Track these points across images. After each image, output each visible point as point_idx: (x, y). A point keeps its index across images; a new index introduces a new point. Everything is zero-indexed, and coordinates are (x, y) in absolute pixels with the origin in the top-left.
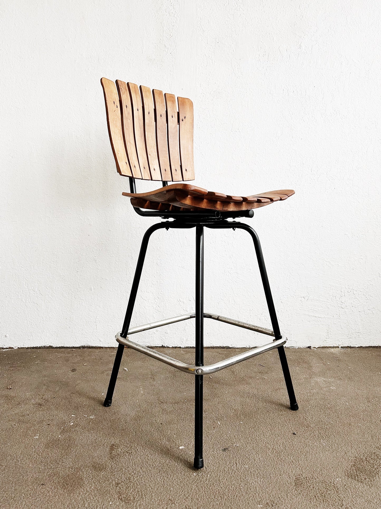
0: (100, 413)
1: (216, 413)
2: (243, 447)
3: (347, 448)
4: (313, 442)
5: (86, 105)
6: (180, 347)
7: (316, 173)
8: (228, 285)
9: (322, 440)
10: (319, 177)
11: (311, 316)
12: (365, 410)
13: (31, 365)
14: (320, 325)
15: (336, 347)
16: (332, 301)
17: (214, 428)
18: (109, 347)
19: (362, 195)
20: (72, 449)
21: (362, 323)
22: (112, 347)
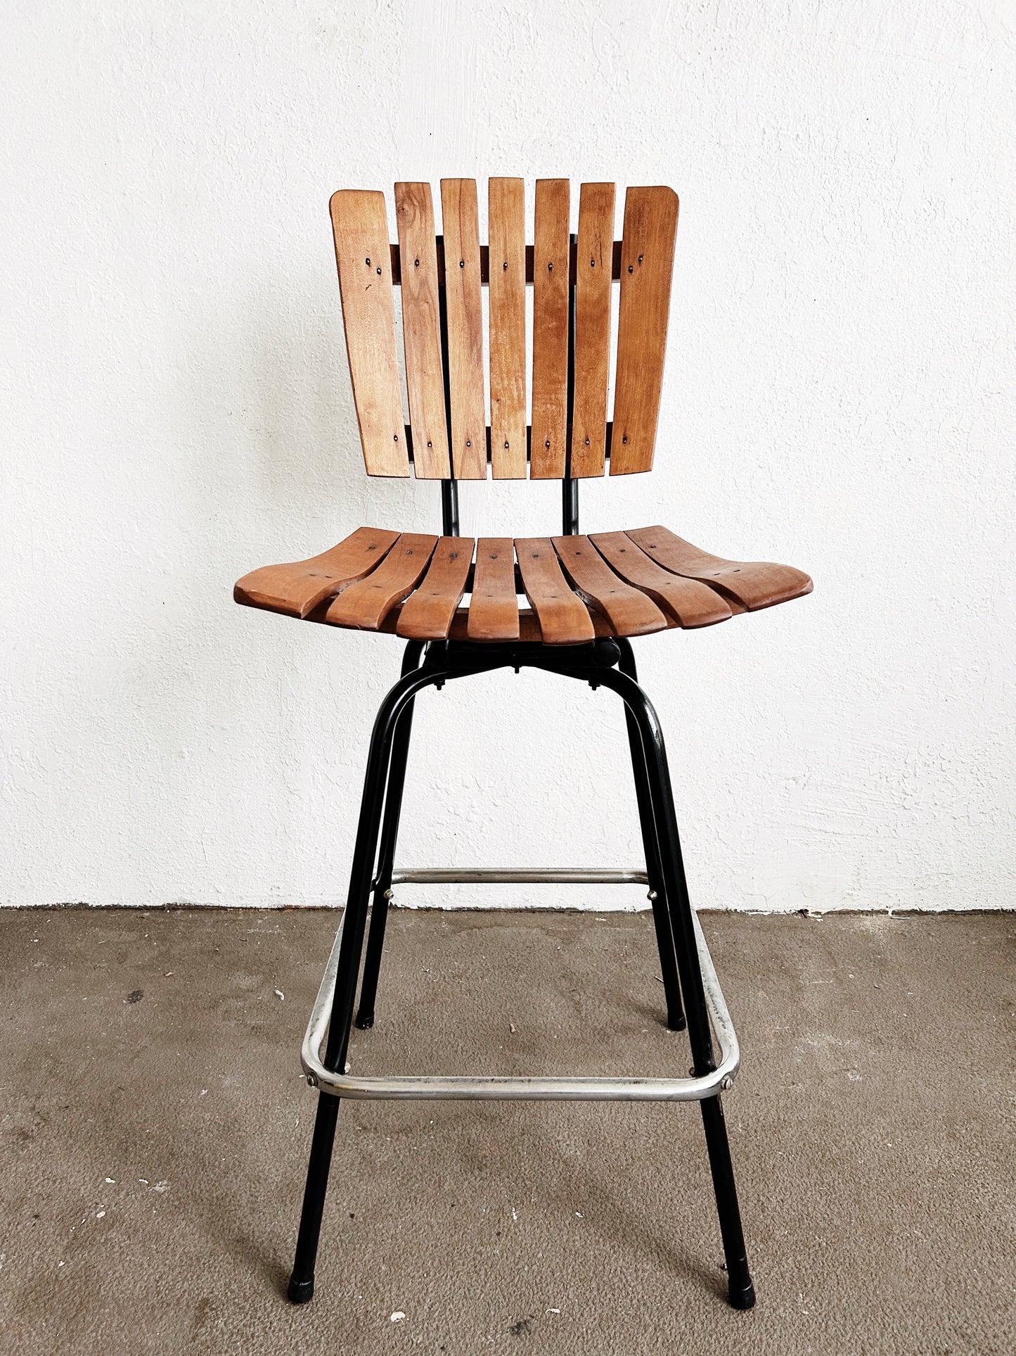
0: (185, 1171)
1: (512, 1175)
2: (571, 1319)
3: (869, 1330)
4: (774, 1304)
5: (125, 195)
6: (440, 910)
7: (855, 412)
8: (575, 744)
9: (801, 1295)
10: (863, 423)
11: (813, 829)
12: (938, 1170)
13: (22, 975)
14: (838, 853)
15: (878, 912)
16: (876, 790)
17: (498, 1234)
18: (244, 906)
19: (995, 480)
20: (89, 1319)
21: (960, 850)
22: (251, 908)
